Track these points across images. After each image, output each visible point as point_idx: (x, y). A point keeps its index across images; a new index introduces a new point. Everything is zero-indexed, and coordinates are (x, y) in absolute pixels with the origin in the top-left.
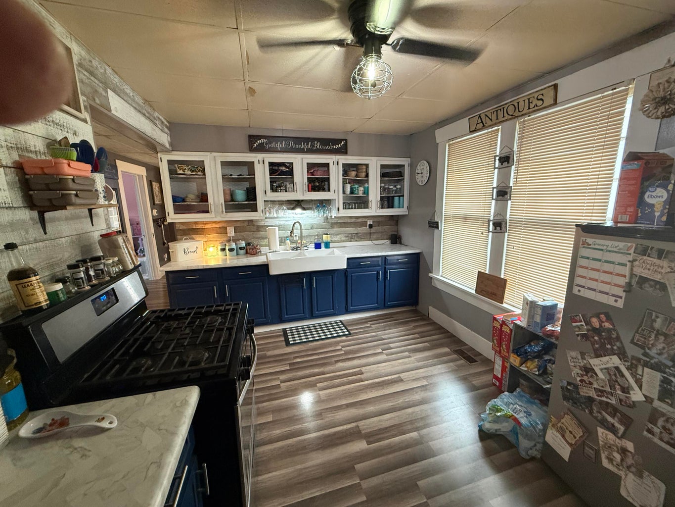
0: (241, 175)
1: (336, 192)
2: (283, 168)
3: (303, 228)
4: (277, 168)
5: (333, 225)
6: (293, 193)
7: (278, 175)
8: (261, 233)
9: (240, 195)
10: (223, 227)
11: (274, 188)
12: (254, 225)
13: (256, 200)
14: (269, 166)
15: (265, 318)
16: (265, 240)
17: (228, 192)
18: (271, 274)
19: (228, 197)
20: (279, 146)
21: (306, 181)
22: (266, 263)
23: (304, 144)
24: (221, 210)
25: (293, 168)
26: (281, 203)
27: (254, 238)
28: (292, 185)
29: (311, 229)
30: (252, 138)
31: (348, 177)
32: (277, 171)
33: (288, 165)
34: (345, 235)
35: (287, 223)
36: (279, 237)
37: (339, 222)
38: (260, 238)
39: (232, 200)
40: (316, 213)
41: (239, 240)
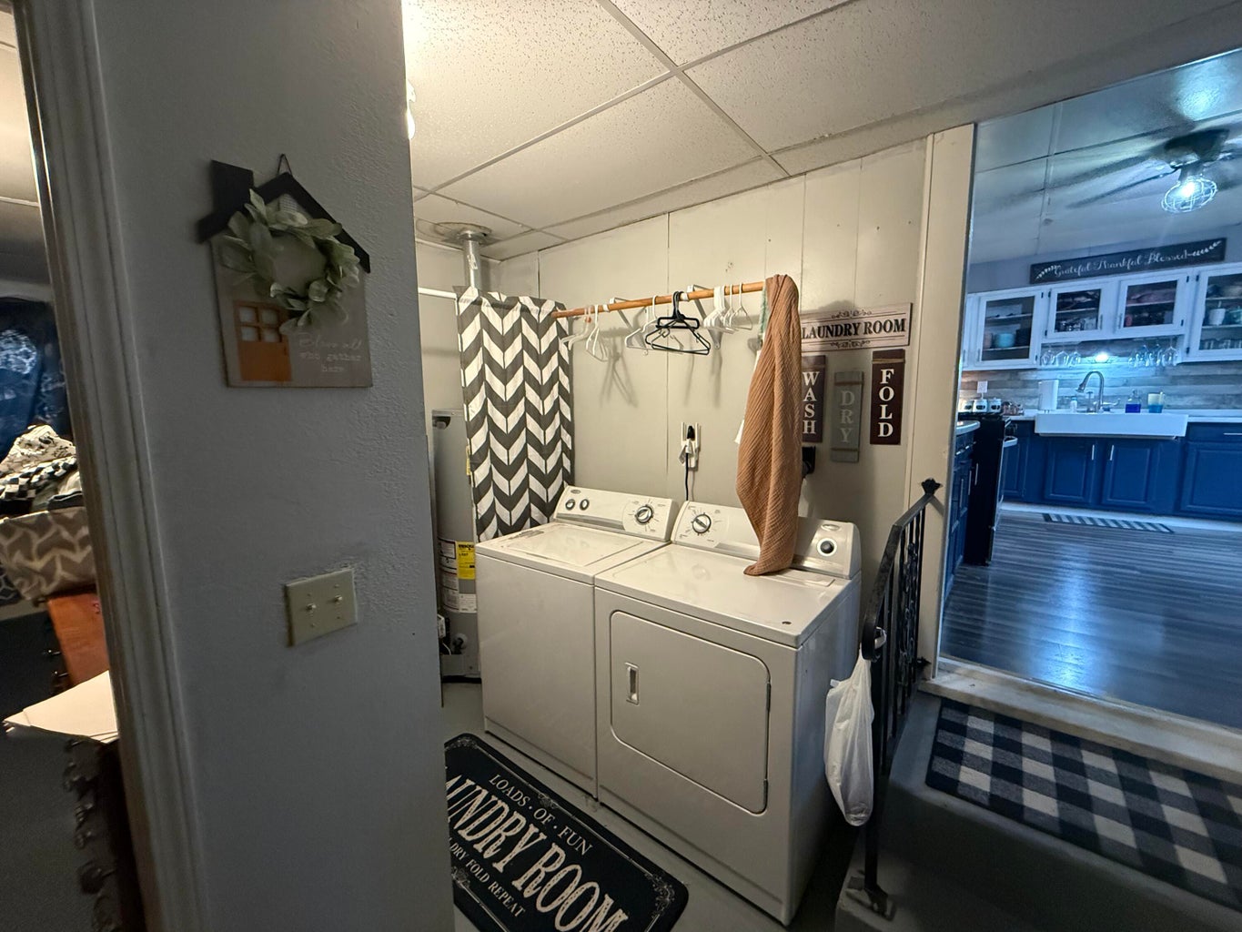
0: (1011, 314)
1: (1187, 323)
2: (1083, 299)
3: (1105, 383)
4: (1071, 300)
5: (1175, 380)
6: (1096, 331)
7: (1073, 308)
8: (1028, 390)
9: (1006, 339)
10: (972, 382)
11: (1062, 328)
12: (1019, 380)
13: (1029, 344)
14: (1058, 299)
15: (1017, 490)
16: (1034, 400)
17: (989, 337)
18: (1036, 431)
19: (988, 344)
20: (1079, 270)
21: (1122, 310)
22: (1032, 419)
23: (1127, 260)
24: (976, 357)
25: (1099, 297)
26: (1069, 347)
27: (1016, 396)
28: (1095, 320)
29: (1125, 385)
30: (1036, 268)
31: (1221, 296)
32: (1069, 303)
33: (1090, 293)
34: (1204, 397)
35: (1076, 377)
36: (1058, 397)
37: (1191, 374)
38: (1025, 396)
39: (993, 346)
40: (1138, 362)
41: (992, 398)
